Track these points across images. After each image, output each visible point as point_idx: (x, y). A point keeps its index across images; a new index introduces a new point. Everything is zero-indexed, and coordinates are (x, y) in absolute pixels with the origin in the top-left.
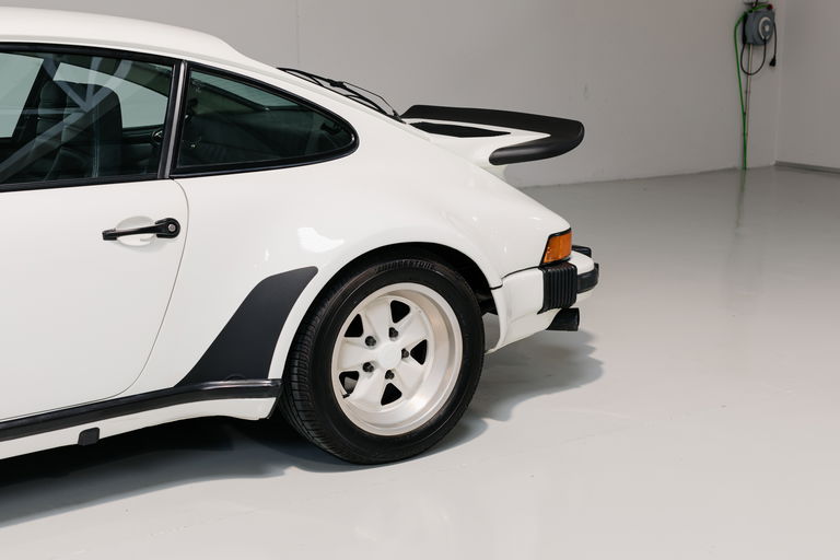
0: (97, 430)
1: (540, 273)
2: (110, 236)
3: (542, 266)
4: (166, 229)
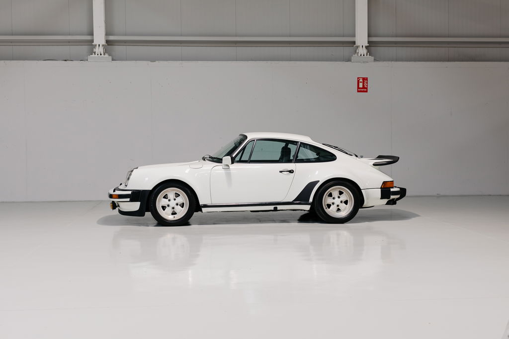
0: (277, 207)
1: (380, 189)
2: (281, 172)
3: (381, 188)
4: (291, 172)
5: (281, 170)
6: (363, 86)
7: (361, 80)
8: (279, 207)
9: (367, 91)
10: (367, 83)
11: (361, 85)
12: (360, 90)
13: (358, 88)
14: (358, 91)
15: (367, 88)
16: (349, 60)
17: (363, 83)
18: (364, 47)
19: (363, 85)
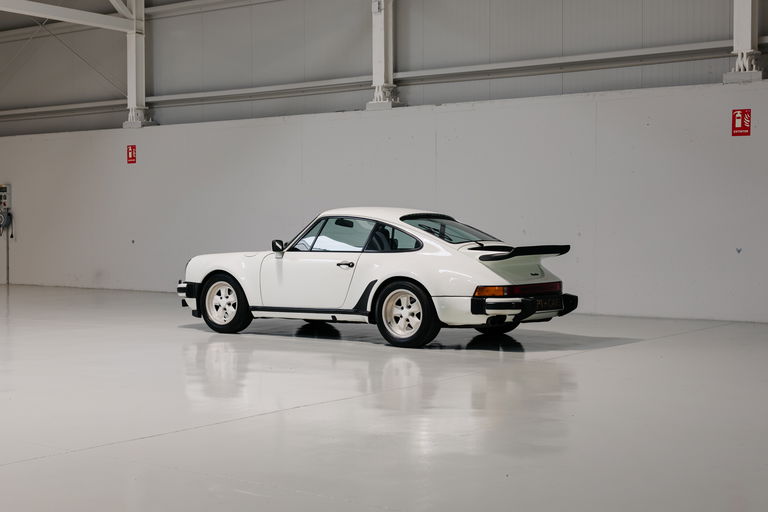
0: (335, 317)
1: (470, 298)
2: (339, 265)
3: (474, 296)
5: (339, 262)
6: (742, 126)
7: (739, 115)
8: (339, 317)
9: (748, 134)
10: (749, 119)
11: (738, 124)
12: (736, 132)
13: (734, 128)
14: (734, 135)
15: (749, 129)
16: (718, 80)
17: (743, 120)
18: (745, 56)
19: (743, 123)
